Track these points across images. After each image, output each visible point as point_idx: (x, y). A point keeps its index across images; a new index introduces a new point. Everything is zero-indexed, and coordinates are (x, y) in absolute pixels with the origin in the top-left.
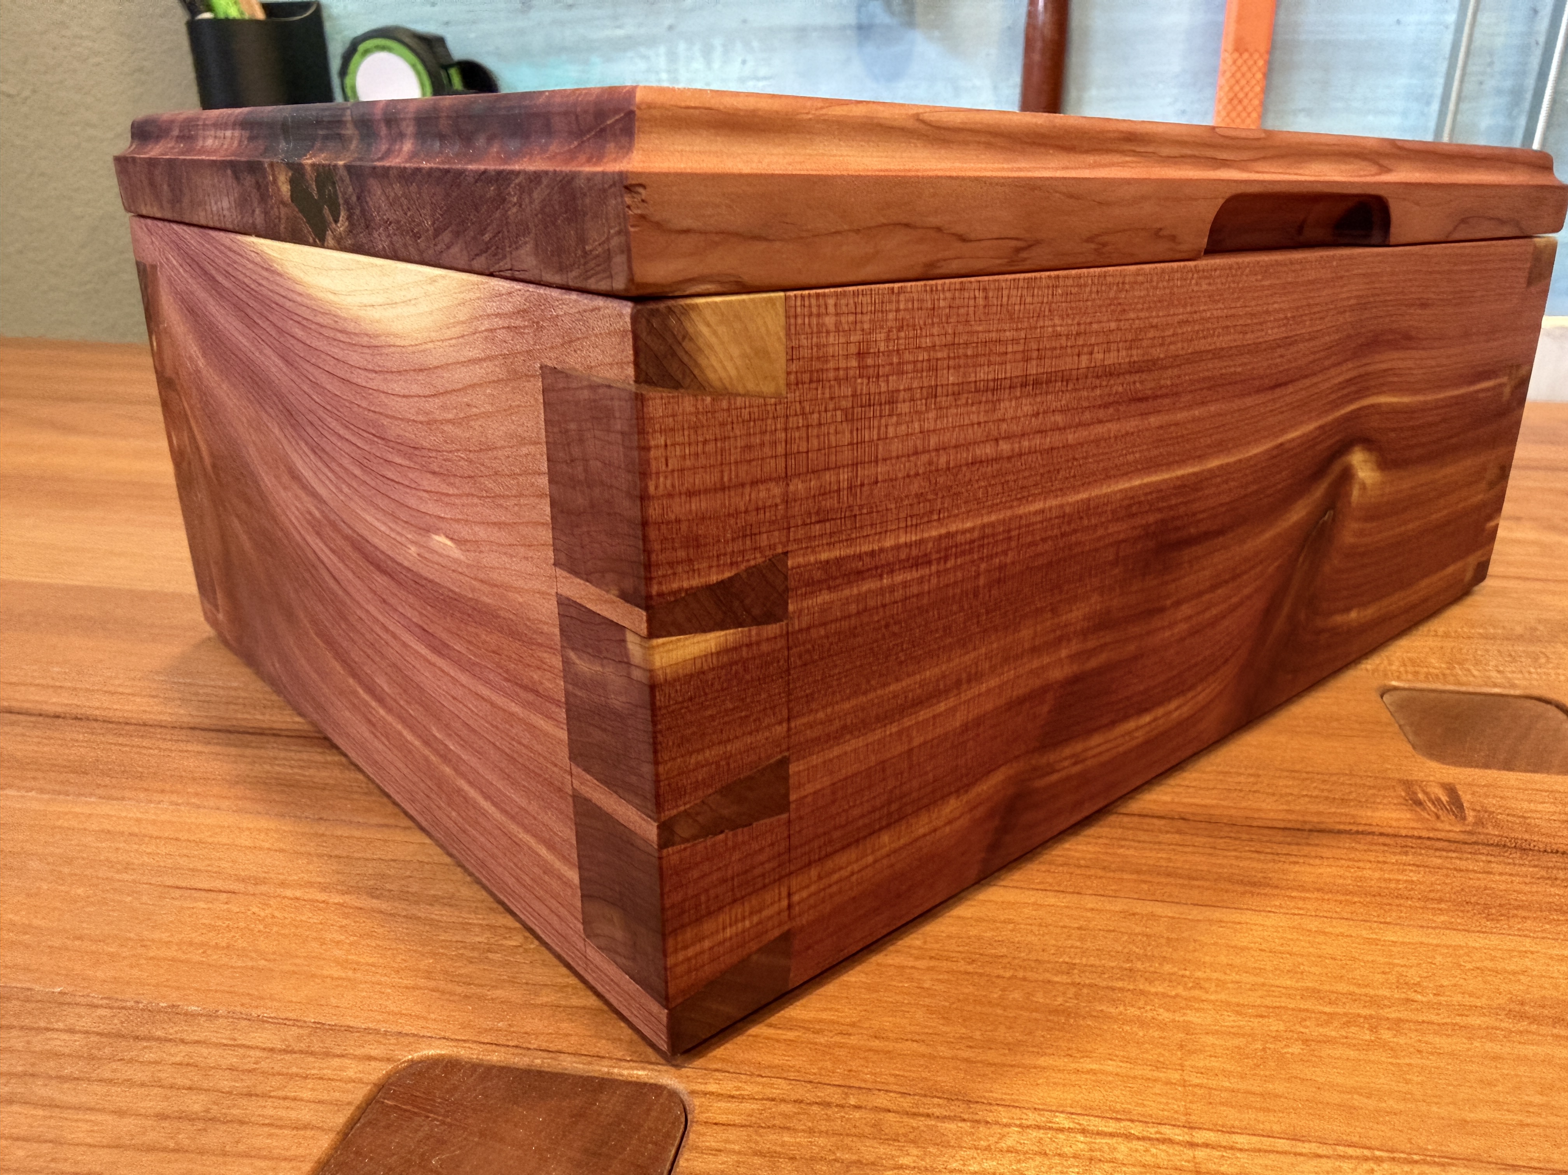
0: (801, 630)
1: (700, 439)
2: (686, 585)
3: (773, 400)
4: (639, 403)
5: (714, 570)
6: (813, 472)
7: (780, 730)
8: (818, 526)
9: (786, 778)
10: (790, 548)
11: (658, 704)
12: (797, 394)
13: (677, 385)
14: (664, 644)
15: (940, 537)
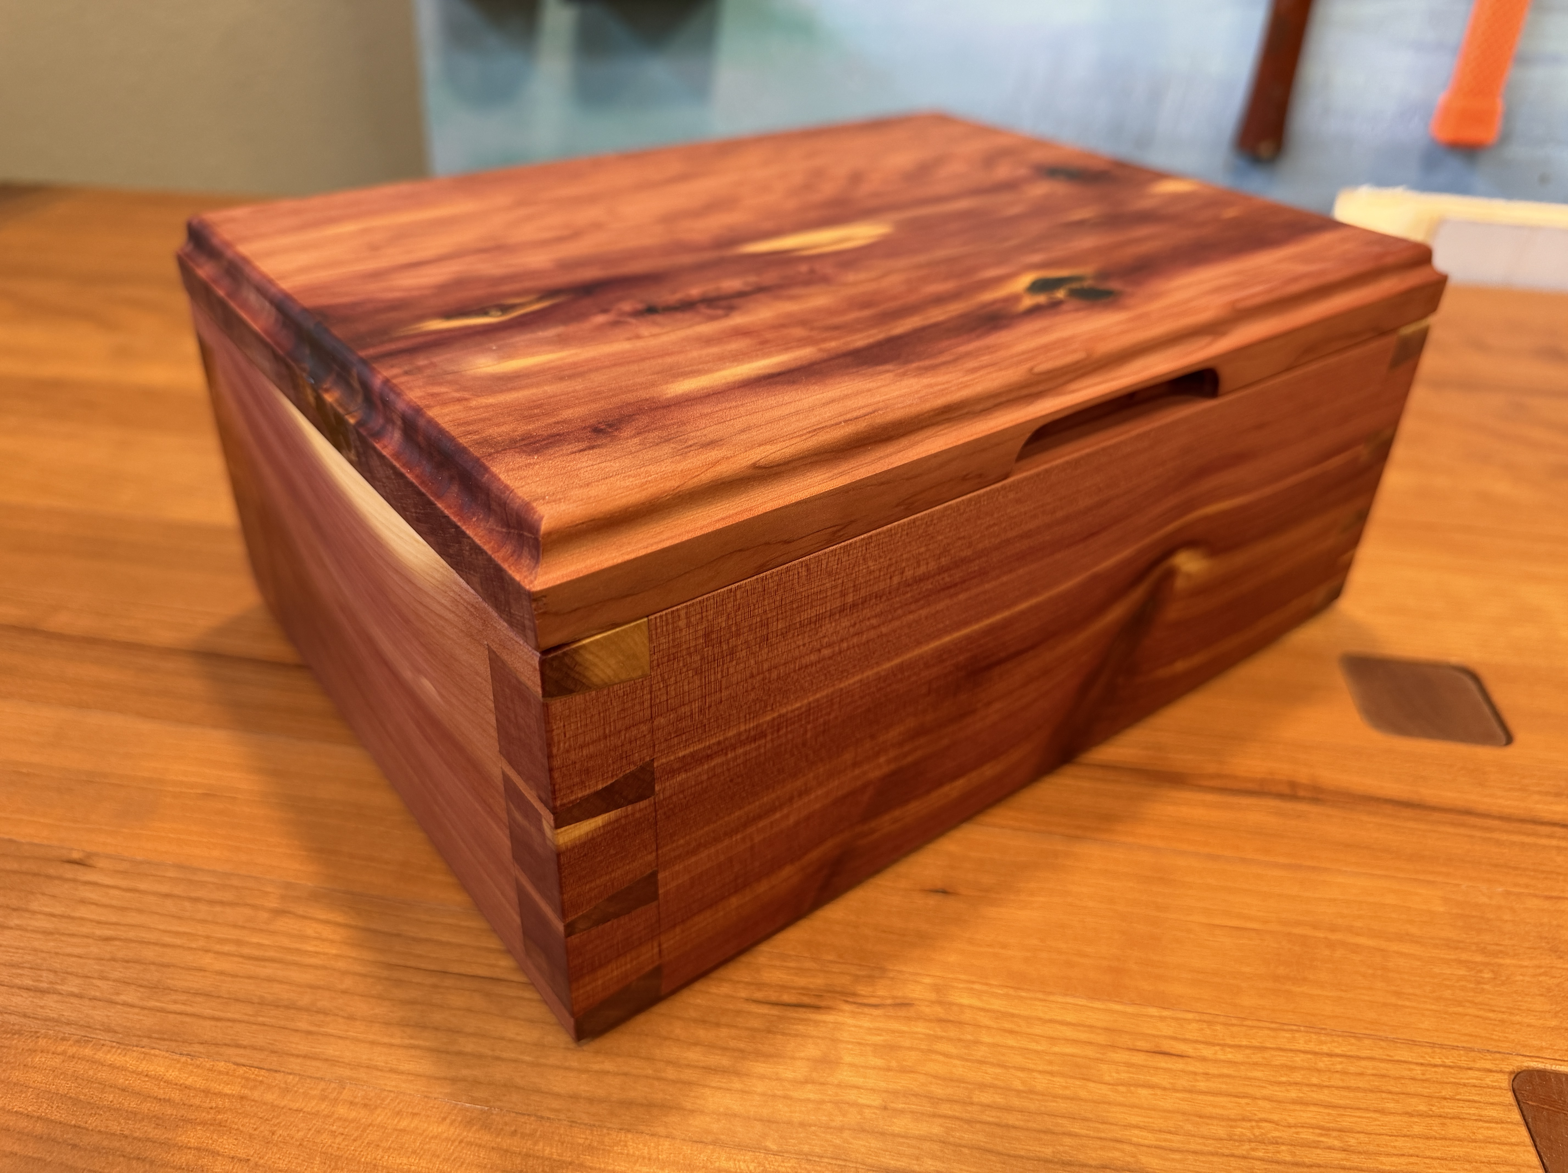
0: (665, 799)
1: (589, 715)
2: (580, 795)
3: (640, 680)
4: (546, 709)
5: (600, 782)
6: (672, 710)
7: (651, 857)
8: (676, 739)
9: (656, 883)
10: (655, 756)
11: (562, 862)
12: (659, 671)
13: (571, 692)
14: (565, 831)
15: (774, 719)
